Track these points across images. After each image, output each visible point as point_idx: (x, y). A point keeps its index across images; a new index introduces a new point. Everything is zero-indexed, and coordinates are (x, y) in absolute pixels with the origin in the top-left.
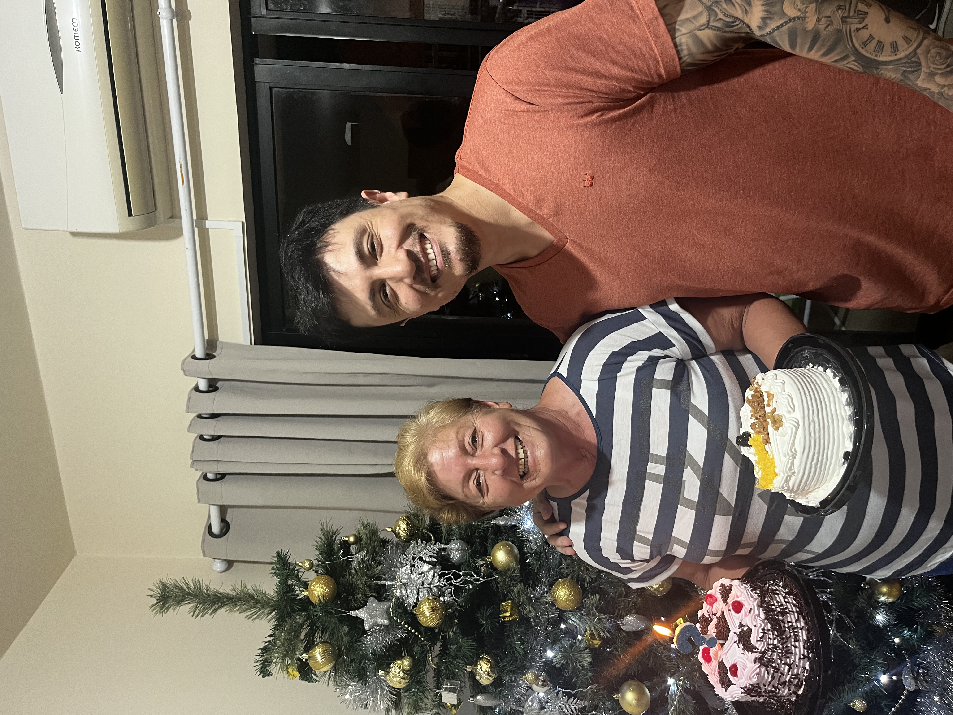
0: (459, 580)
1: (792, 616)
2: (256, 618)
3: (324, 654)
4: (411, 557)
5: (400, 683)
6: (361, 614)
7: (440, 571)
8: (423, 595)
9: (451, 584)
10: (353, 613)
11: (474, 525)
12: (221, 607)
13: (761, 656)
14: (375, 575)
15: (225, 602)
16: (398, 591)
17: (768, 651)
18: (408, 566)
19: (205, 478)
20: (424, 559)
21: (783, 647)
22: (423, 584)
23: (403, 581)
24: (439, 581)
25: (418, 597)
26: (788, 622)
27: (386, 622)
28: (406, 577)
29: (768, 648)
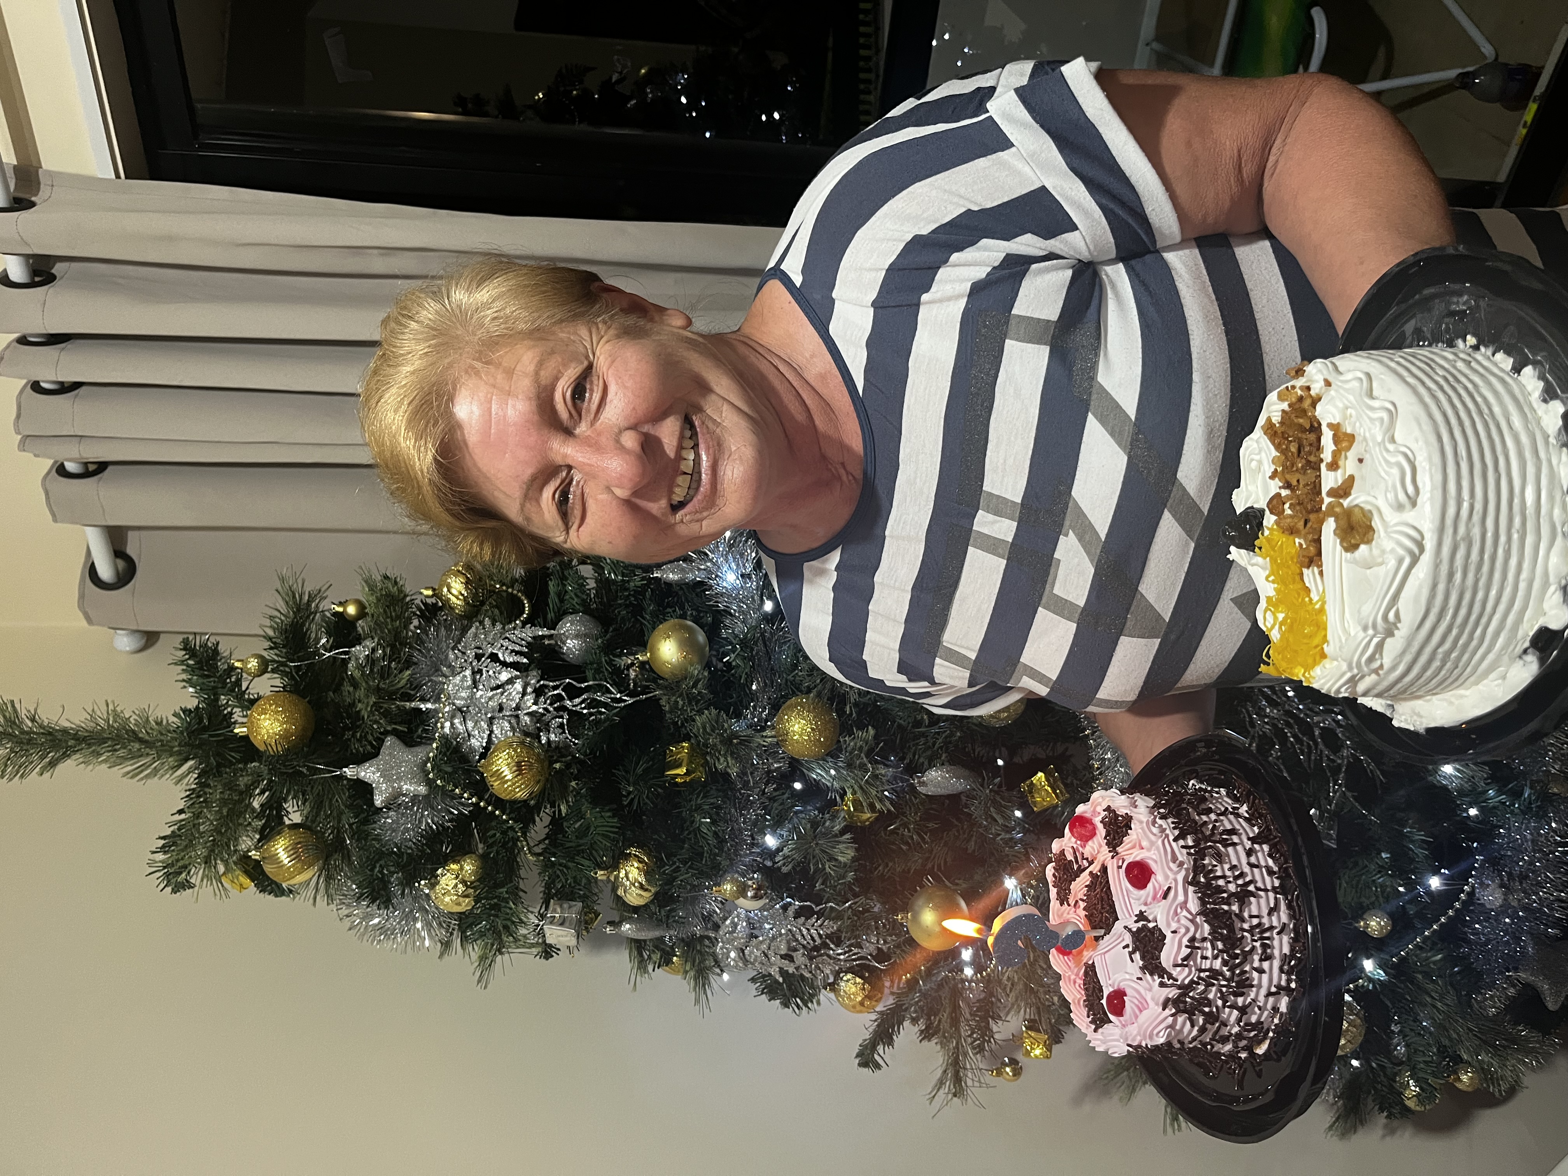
0: (577, 701)
1: (1263, 901)
2: (147, 776)
3: (294, 851)
4: (471, 653)
5: (459, 904)
6: (368, 773)
7: (538, 682)
8: (502, 729)
9: (564, 708)
10: (349, 772)
11: (614, 582)
12: (65, 756)
13: (1180, 995)
14: (399, 689)
15: (71, 747)
16: (448, 724)
17: (1198, 984)
18: (468, 673)
19: (61, 471)
20: (502, 659)
21: (1233, 973)
22: (501, 709)
23: (457, 702)
24: (535, 703)
25: (490, 736)
26: (1251, 917)
27: (422, 789)
28: (463, 694)
29: (1199, 978)
